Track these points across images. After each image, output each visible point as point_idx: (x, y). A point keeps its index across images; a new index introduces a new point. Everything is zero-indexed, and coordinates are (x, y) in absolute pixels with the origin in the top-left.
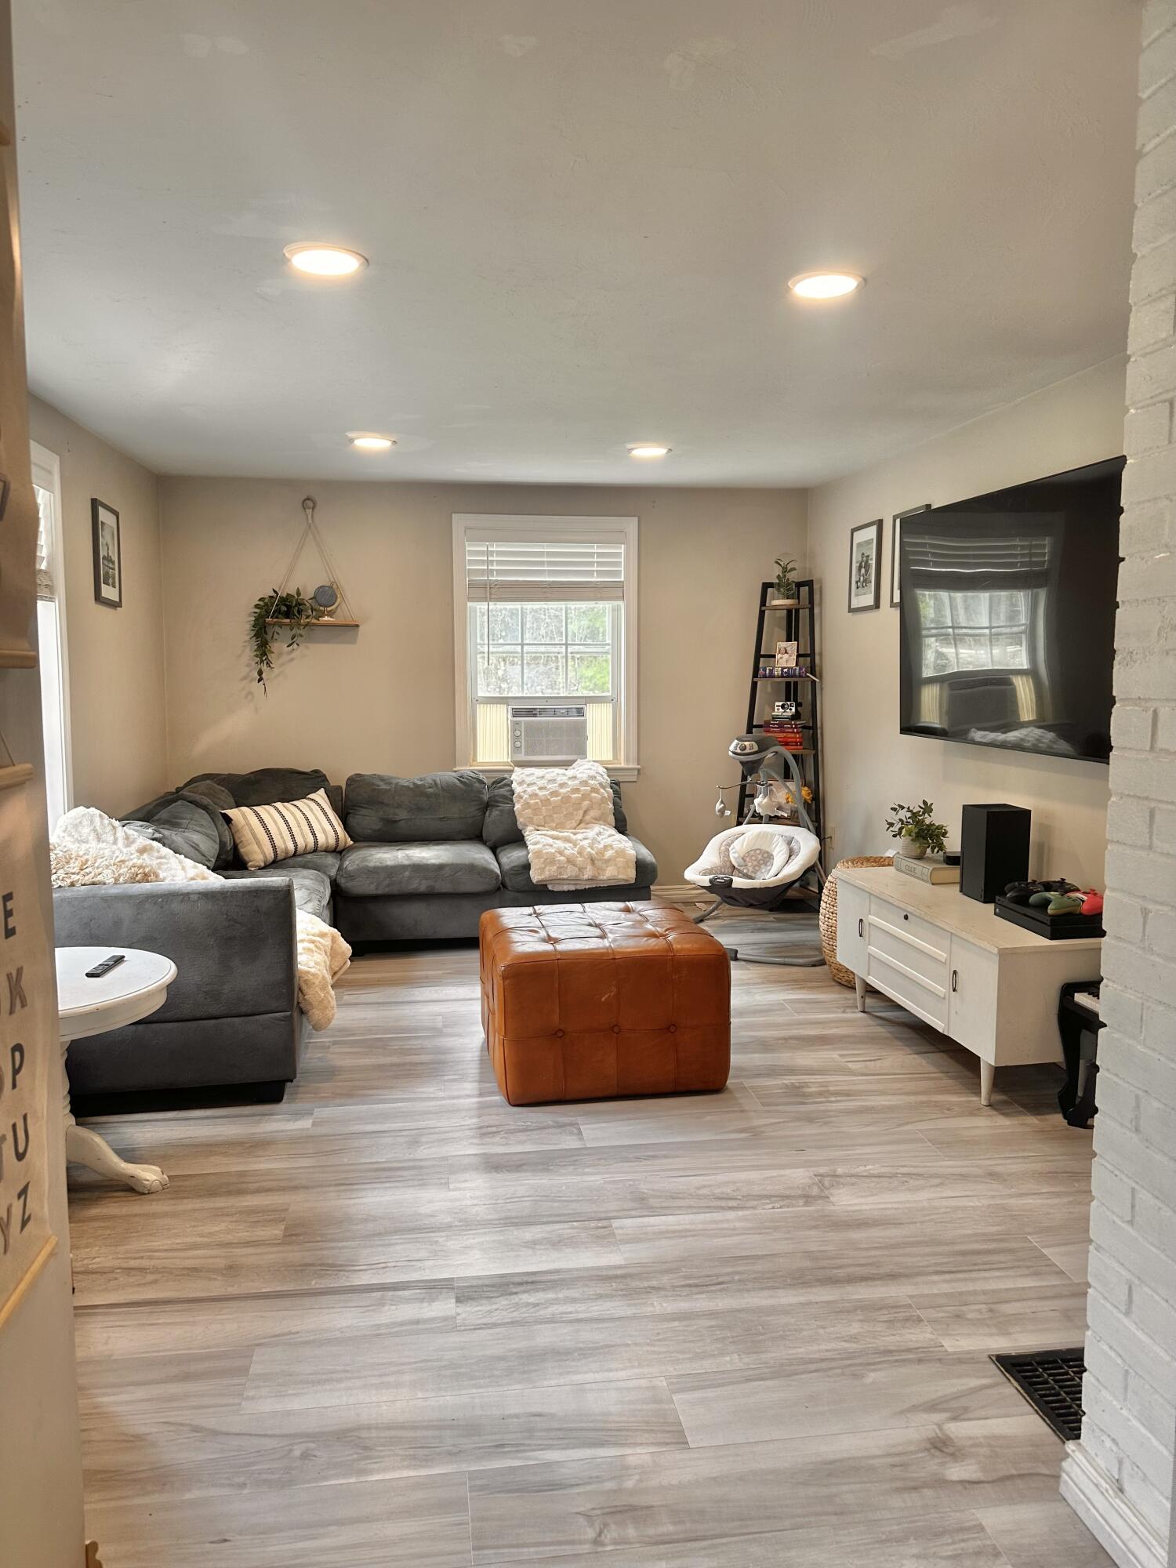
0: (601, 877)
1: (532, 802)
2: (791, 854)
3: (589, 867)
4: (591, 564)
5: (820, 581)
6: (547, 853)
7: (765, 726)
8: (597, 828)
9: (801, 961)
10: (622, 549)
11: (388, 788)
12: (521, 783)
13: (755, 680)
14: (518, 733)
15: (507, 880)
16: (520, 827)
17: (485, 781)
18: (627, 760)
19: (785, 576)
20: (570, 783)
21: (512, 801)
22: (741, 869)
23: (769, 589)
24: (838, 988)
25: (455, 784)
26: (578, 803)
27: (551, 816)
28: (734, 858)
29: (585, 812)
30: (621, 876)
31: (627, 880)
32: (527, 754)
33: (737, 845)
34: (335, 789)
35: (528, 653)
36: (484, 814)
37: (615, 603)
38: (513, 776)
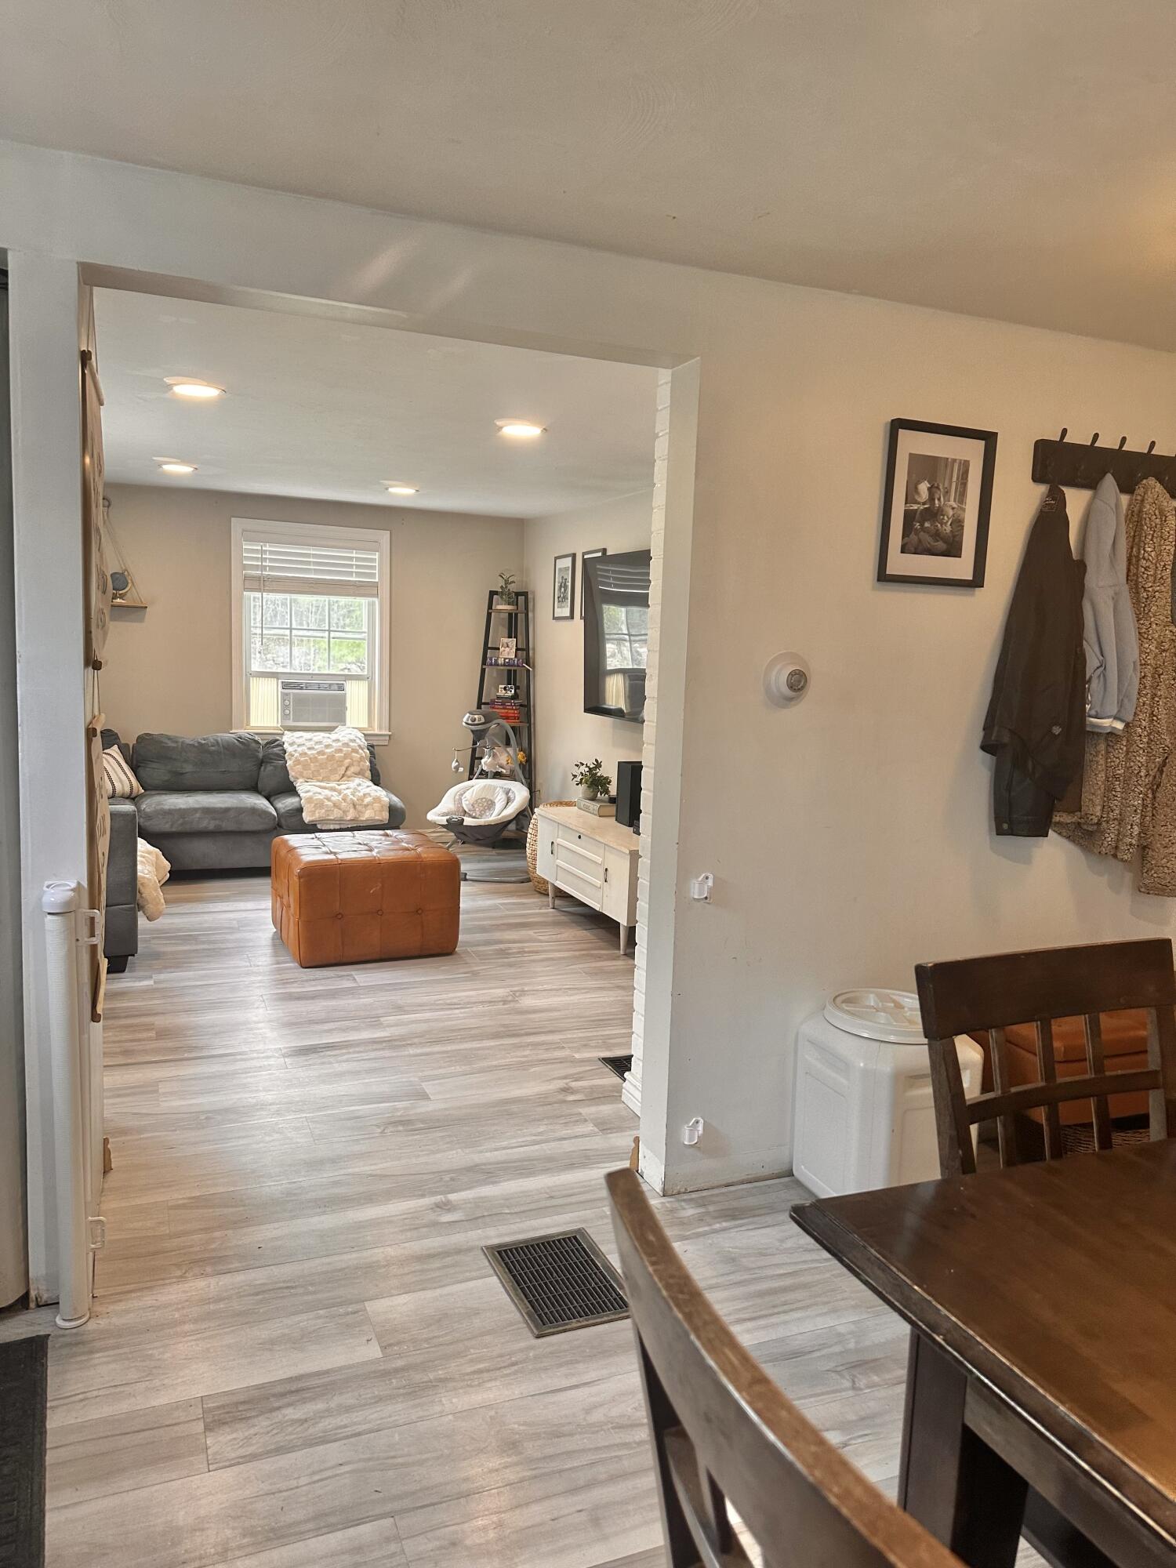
0: (362, 819)
1: (302, 759)
2: (509, 801)
3: (352, 810)
4: (351, 566)
5: (534, 593)
6: (317, 799)
7: (491, 704)
8: (357, 781)
9: (513, 879)
10: (376, 556)
11: (175, 745)
12: (291, 744)
13: (484, 667)
14: (287, 702)
15: (283, 821)
16: (292, 779)
17: (260, 741)
18: (380, 728)
19: (506, 587)
20: (334, 744)
21: (284, 758)
22: (471, 813)
23: (495, 597)
25: (234, 744)
26: (341, 762)
27: (318, 770)
28: (466, 805)
29: (347, 769)
30: (377, 818)
31: (381, 821)
32: (294, 721)
33: (468, 795)
34: (127, 745)
35: (296, 636)
36: (260, 768)
37: (371, 599)
38: (284, 739)
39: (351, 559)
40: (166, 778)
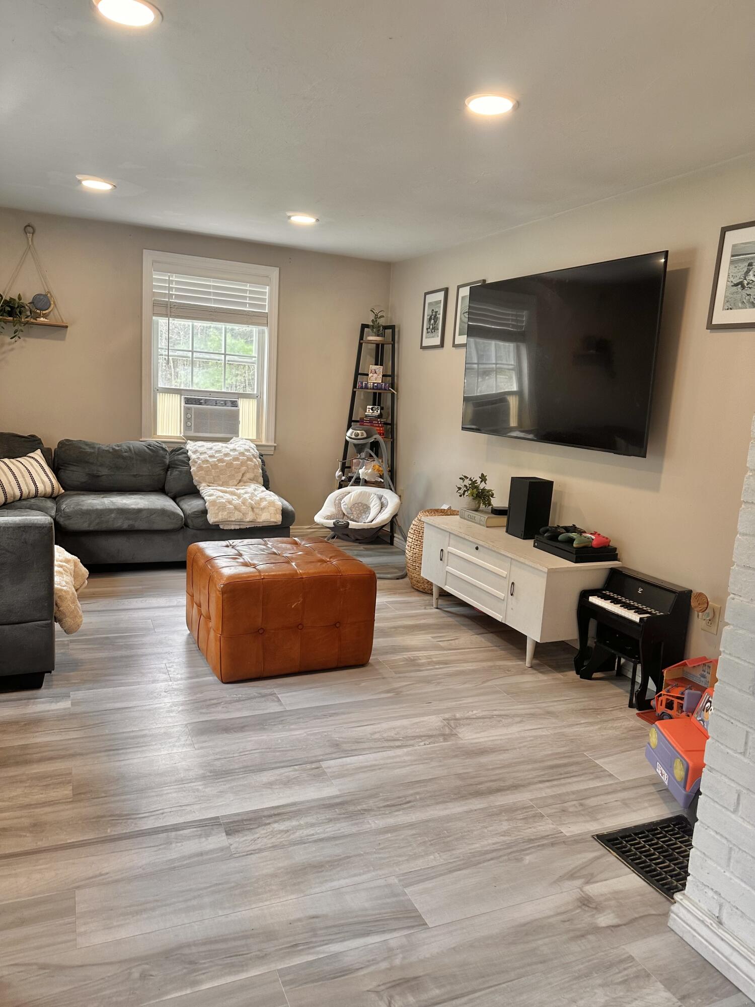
0: (259, 520)
1: (204, 465)
2: (382, 506)
3: (251, 513)
4: (245, 298)
5: (399, 326)
6: (220, 503)
7: (360, 422)
8: (252, 486)
9: (389, 576)
10: (267, 290)
11: (92, 451)
12: (194, 452)
13: (355, 389)
14: (189, 416)
15: (189, 521)
16: (195, 483)
17: (167, 449)
18: (268, 439)
19: (376, 321)
20: (231, 453)
21: (189, 465)
22: (349, 515)
23: (366, 329)
24: (417, 593)
25: (145, 451)
26: (238, 469)
27: (218, 476)
28: (345, 509)
29: (243, 475)
30: (272, 520)
31: (276, 522)
32: (195, 432)
33: (346, 499)
34: (49, 450)
35: (196, 358)
36: (166, 473)
37: (261, 328)
38: (188, 447)
39: (245, 291)
40: (83, 480)
